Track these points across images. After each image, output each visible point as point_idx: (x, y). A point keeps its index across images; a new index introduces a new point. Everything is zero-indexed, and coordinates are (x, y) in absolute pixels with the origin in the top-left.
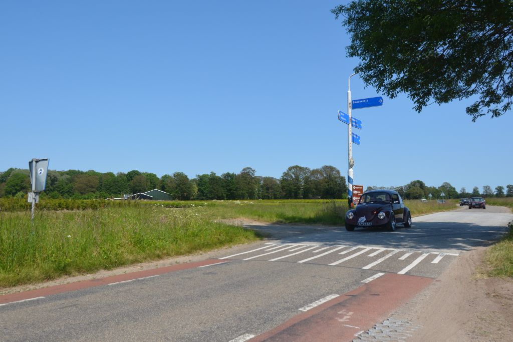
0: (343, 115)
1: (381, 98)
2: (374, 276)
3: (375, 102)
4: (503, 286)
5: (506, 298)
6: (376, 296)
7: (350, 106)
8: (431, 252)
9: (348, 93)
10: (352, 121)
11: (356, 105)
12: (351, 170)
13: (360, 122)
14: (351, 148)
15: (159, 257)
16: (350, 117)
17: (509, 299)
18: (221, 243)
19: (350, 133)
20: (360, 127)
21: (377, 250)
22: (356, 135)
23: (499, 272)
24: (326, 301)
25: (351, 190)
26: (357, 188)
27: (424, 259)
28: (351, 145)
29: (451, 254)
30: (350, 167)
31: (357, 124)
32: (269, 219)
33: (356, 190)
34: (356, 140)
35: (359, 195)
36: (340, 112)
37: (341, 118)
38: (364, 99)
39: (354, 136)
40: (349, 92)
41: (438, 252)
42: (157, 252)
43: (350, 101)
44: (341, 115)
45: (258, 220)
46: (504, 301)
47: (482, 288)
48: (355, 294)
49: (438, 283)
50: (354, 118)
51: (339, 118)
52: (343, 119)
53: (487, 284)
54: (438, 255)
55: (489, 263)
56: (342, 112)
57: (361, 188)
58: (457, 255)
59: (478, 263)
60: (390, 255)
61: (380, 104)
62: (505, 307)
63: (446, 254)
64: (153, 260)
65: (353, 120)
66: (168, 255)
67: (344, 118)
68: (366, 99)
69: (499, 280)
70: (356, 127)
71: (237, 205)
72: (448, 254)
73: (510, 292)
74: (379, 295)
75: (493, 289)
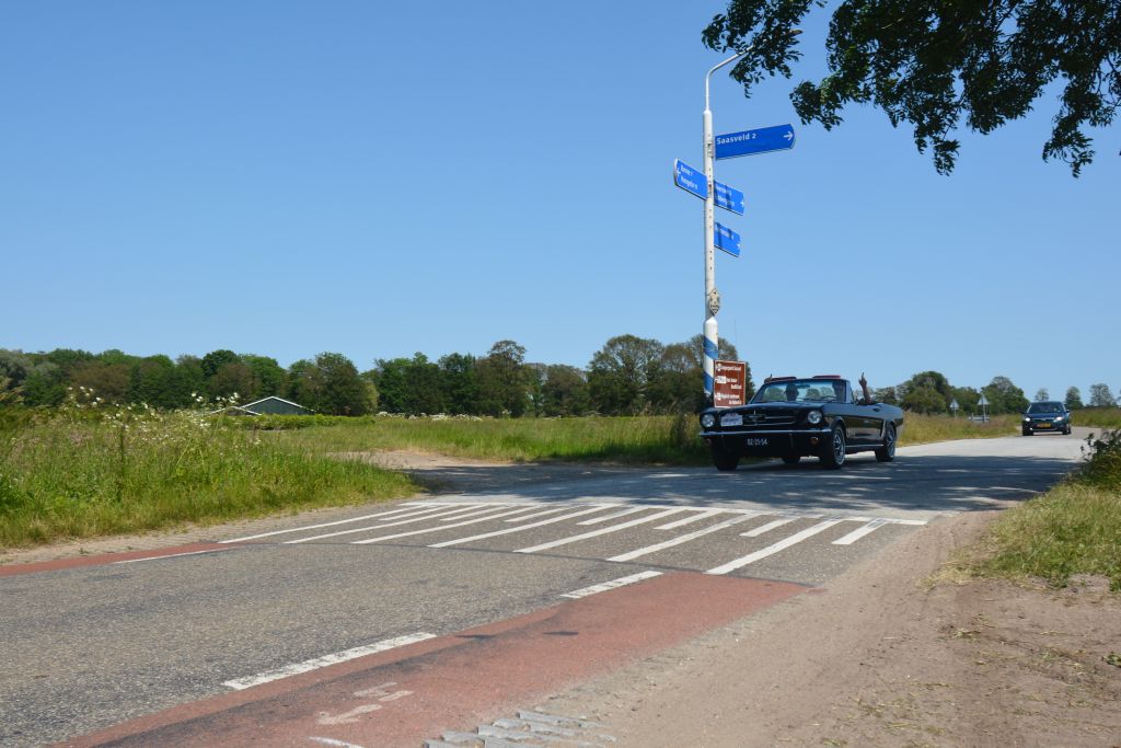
0: (688, 172)
1: (788, 128)
2: (619, 580)
3: (773, 139)
4: (1007, 604)
5: (1002, 639)
6: (557, 638)
7: (710, 152)
8: (849, 515)
9: (703, 117)
10: (715, 191)
11: (727, 148)
12: (712, 321)
13: (739, 196)
14: (711, 263)
15: (38, 538)
16: (710, 180)
17: (1011, 643)
18: (272, 502)
19: (710, 223)
20: (740, 210)
21: (698, 513)
22: (730, 231)
23: (1009, 562)
24: (374, 652)
25: (711, 372)
26: (725, 368)
27: (814, 535)
28: (712, 255)
29: (903, 522)
30: (711, 313)
31: (731, 201)
32: (482, 450)
33: (721, 373)
34: (726, 241)
35: (733, 387)
36: (679, 164)
37: (683, 179)
38: (746, 133)
39: (723, 232)
40: (708, 112)
41: (868, 516)
42: (38, 523)
43: (709, 138)
44: (683, 174)
45: (454, 455)
46: (990, 649)
47: (941, 611)
48: (488, 632)
49: (813, 599)
50: (721, 185)
51: (677, 182)
52: (689, 183)
53: (960, 599)
54: (866, 523)
55: (996, 539)
56: (685, 166)
57: (739, 369)
58: (923, 523)
59: (966, 542)
60: (725, 525)
61: (788, 144)
62: (982, 669)
63: (889, 520)
64: (15, 545)
65: (719, 188)
66: (75, 533)
67: (695, 184)
68: (751, 132)
69: (1000, 585)
70: (729, 207)
71: (438, 423)
72: (895, 521)
73: (1024, 623)
74: (576, 633)
75: (974, 613)
